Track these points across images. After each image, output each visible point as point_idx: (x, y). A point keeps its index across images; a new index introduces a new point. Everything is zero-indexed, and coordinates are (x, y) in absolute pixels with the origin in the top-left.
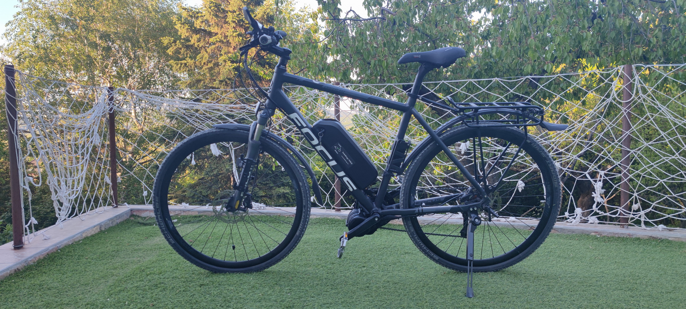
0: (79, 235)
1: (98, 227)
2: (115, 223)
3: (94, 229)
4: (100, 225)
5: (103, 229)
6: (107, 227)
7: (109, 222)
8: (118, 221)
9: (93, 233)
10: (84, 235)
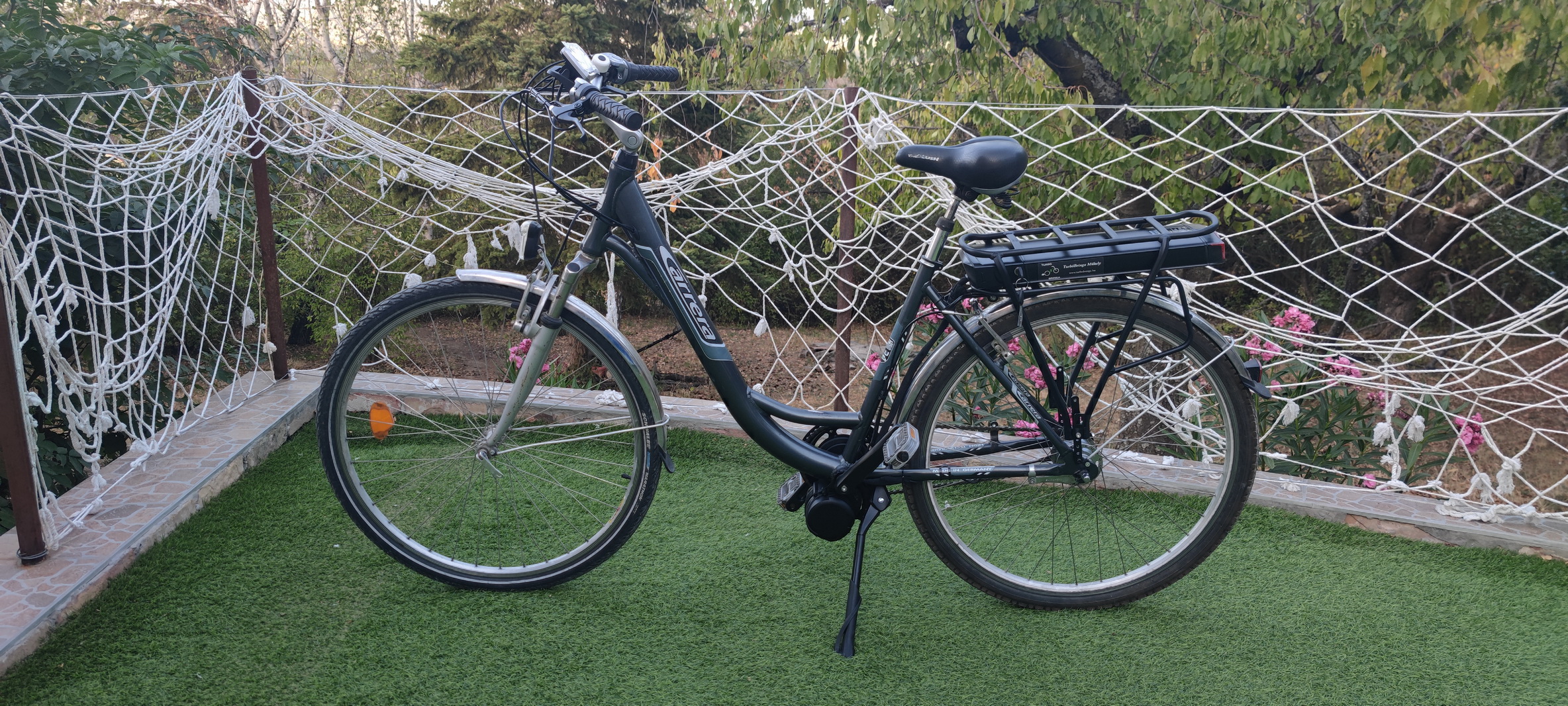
0: (190, 498)
1: (240, 461)
2: (282, 438)
3: (229, 469)
4: (244, 457)
5: (253, 463)
6: (264, 454)
7: (265, 439)
8: (292, 429)
9: (229, 481)
10: (205, 495)
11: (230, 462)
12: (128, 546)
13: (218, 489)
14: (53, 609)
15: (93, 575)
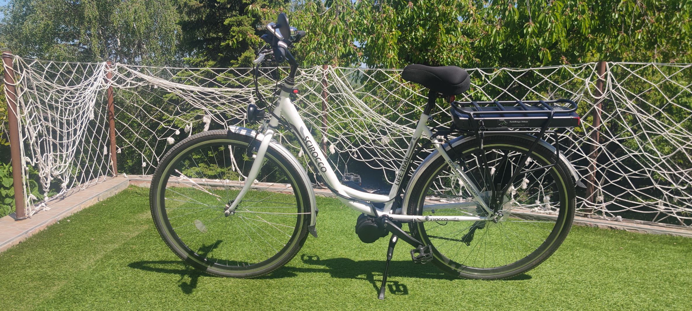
0: (78, 206)
1: (97, 199)
2: (113, 194)
3: (93, 200)
4: (98, 196)
5: (101, 200)
6: (106, 198)
7: (107, 193)
8: (117, 192)
9: (92, 204)
10: (83, 207)
11: (93, 198)
12: (54, 217)
13: (88, 206)
14: (27, 232)
15: (42, 224)
